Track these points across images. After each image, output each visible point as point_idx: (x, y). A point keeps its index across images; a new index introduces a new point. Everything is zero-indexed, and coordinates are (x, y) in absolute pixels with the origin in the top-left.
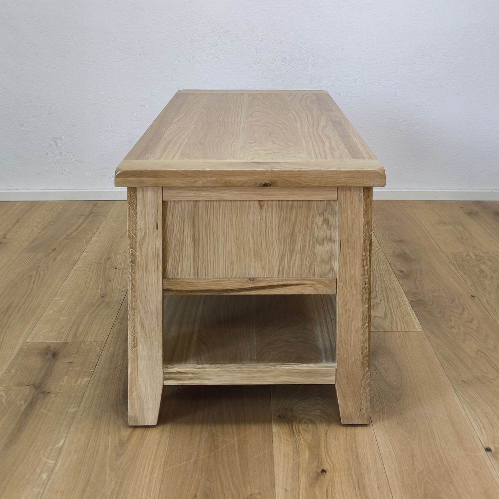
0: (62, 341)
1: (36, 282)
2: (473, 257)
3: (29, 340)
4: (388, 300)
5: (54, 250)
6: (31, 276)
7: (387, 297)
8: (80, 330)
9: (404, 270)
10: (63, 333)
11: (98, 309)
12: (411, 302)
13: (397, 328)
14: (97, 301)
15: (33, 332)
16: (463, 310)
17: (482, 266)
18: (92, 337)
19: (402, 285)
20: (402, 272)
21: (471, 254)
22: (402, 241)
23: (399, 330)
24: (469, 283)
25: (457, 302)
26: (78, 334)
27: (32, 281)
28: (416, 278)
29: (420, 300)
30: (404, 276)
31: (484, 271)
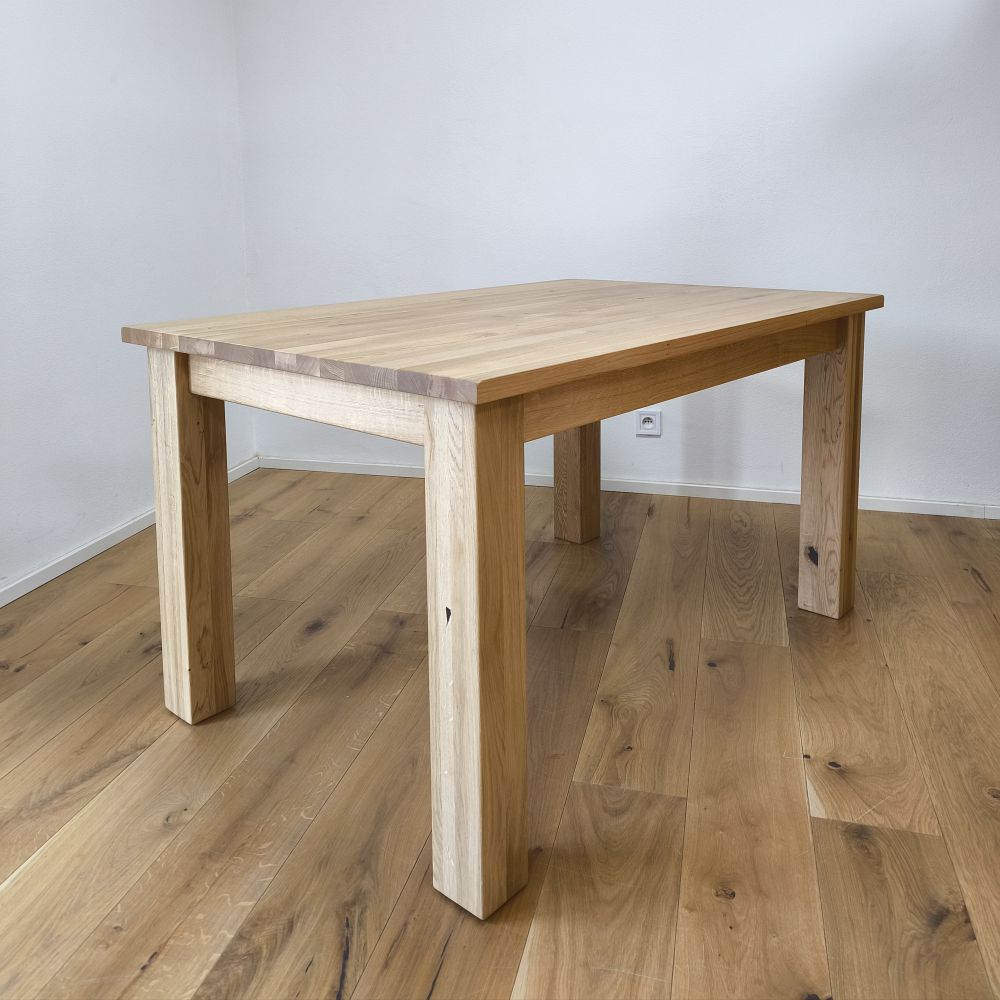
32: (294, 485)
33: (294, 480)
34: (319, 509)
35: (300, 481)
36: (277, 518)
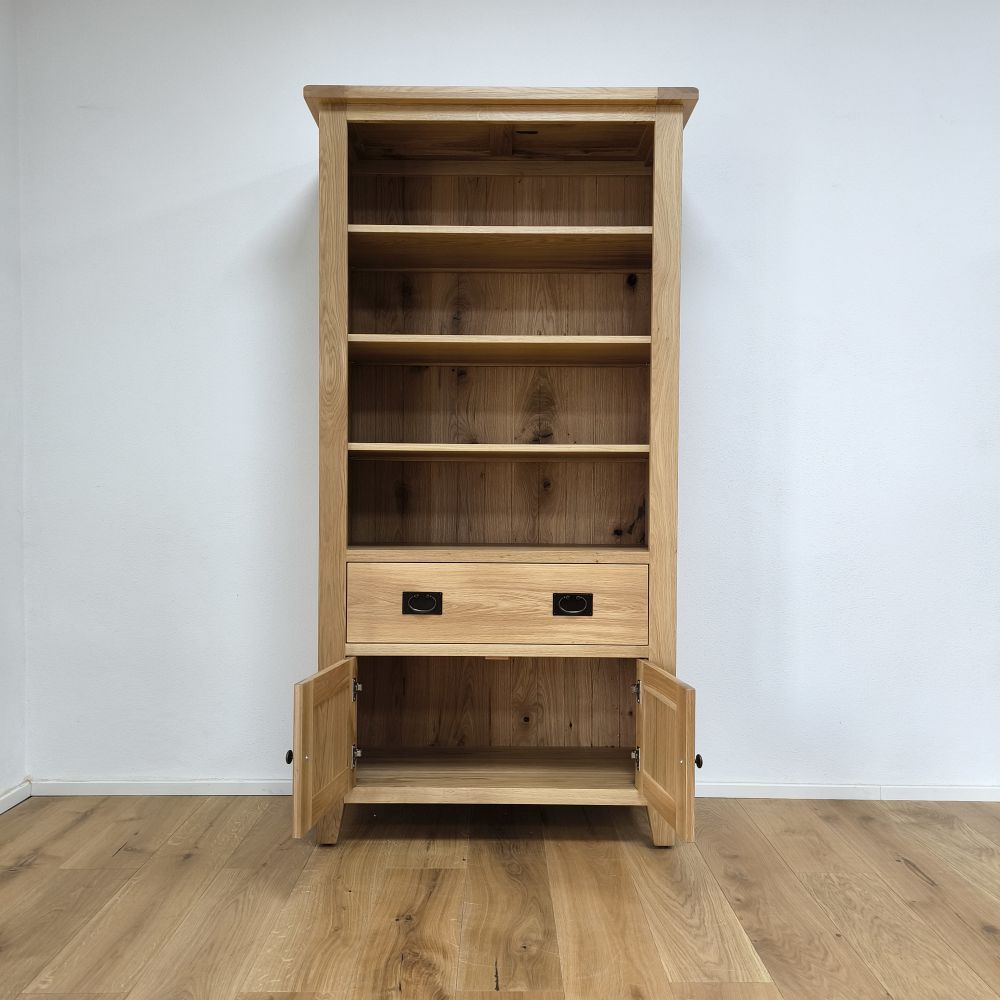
0: (289, 991)
1: (245, 909)
2: (835, 879)
3: (244, 990)
4: (722, 939)
5: (264, 865)
6: (237, 901)
7: (721, 935)
8: (311, 976)
9: (741, 897)
10: (289, 979)
11: (333, 947)
12: (755, 943)
13: (737, 978)
14: (330, 936)
15: (249, 978)
16: (826, 953)
17: (848, 893)
18: (327, 987)
19: (740, 919)
20: (739, 900)
21: (831, 875)
22: (736, 857)
23: (741, 981)
24: (832, 917)
25: (817, 942)
26: (309, 982)
27: (240, 907)
28: (759, 909)
29: (765, 940)
30: (741, 906)
31: (850, 900)
32: (85, 817)
33: (84, 811)
34: (128, 849)
35: (92, 811)
36: (67, 866)
